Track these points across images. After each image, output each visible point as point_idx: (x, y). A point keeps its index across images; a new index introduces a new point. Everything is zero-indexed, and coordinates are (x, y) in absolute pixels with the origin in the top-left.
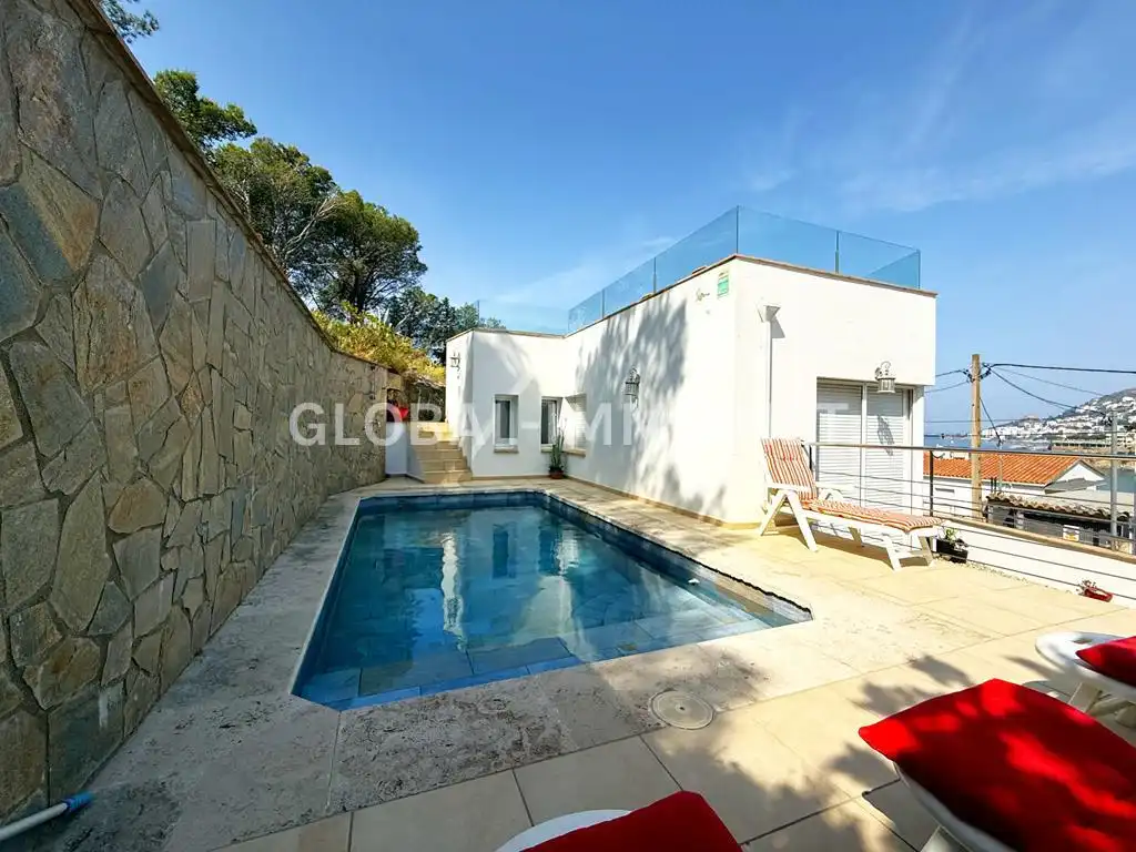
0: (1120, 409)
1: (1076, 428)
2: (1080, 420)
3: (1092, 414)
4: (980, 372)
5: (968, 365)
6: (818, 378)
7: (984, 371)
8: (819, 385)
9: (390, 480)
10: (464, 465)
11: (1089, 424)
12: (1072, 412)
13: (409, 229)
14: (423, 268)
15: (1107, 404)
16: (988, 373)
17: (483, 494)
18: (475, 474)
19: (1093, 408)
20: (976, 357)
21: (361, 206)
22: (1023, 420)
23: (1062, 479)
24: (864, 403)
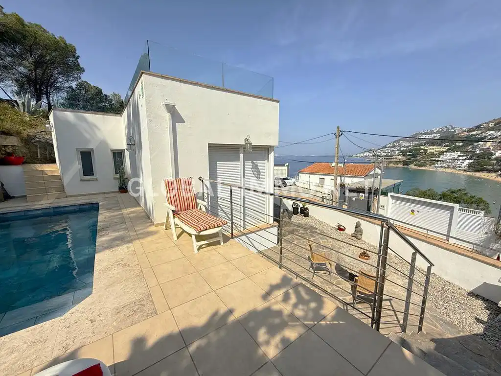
0: (399, 146)
1: (386, 153)
2: (387, 150)
3: (391, 147)
4: (339, 134)
5: (336, 131)
6: (209, 144)
7: (341, 133)
8: (209, 147)
9: (12, 200)
10: (62, 189)
11: (390, 151)
12: (385, 147)
13: (66, 44)
14: (83, 70)
15: (395, 144)
16: (342, 134)
17: (60, 207)
18: (68, 194)
19: (391, 145)
20: (338, 128)
21: (23, 24)
22: (371, 150)
23: (371, 173)
24: (242, 155)
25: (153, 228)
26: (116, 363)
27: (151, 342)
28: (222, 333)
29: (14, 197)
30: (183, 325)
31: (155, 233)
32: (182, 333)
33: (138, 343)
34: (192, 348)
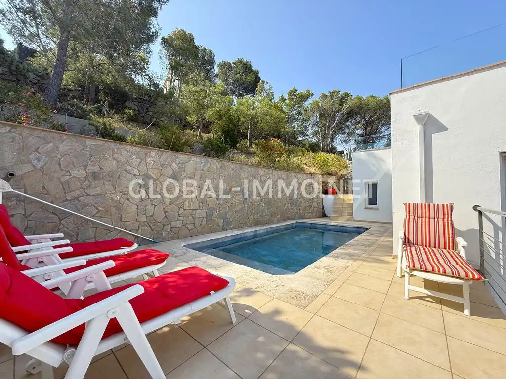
9: (326, 217)
18: (355, 219)
25: (389, 259)
26: (259, 310)
27: (282, 318)
28: (324, 368)
29: (327, 216)
30: (309, 330)
31: (388, 262)
32: (299, 333)
33: (277, 312)
34: (292, 347)
